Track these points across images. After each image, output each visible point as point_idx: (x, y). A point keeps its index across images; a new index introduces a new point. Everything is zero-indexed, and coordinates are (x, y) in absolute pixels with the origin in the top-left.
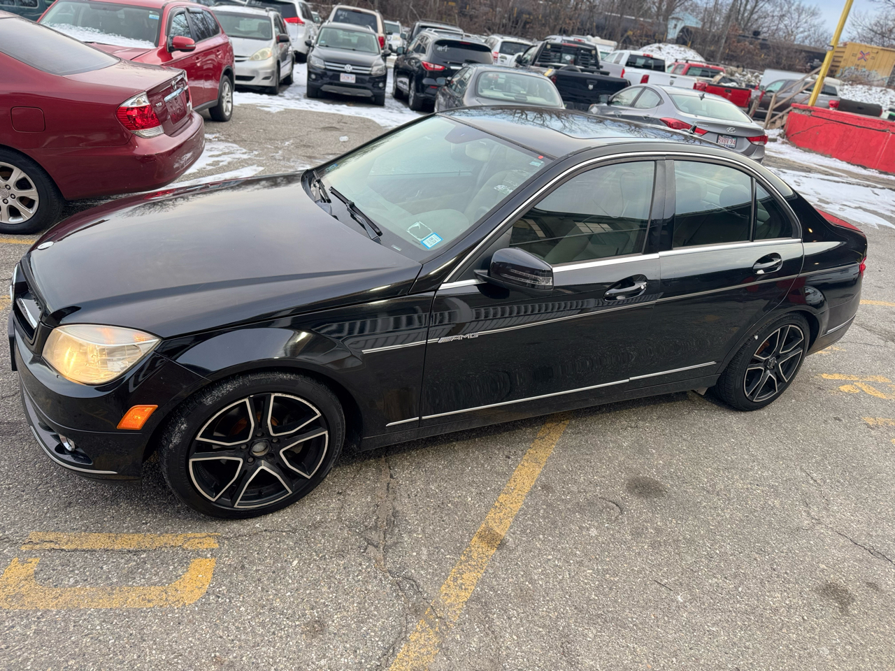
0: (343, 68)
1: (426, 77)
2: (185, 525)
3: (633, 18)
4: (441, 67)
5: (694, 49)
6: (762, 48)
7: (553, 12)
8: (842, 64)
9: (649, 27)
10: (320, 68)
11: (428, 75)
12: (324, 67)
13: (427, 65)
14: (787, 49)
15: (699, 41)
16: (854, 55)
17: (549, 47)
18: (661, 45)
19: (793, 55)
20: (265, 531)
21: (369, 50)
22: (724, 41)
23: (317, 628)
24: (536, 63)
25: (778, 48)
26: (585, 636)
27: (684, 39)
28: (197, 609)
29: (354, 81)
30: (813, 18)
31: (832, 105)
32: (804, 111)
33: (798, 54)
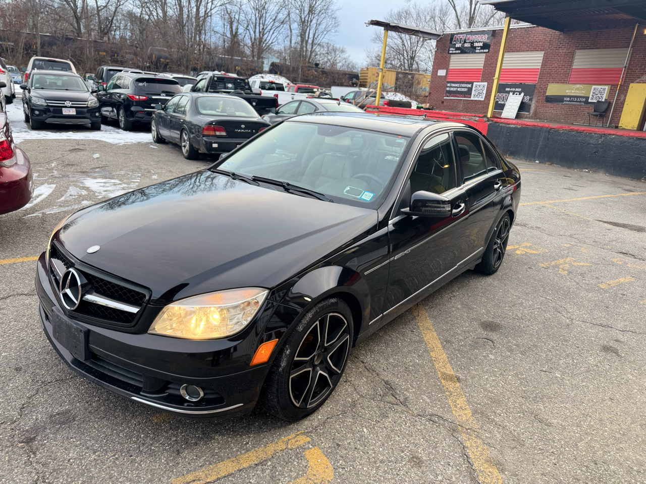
0: (64, 104)
1: (133, 105)
2: (275, 434)
3: (240, 58)
4: (144, 98)
5: (284, 76)
6: (323, 74)
7: (185, 56)
8: (368, 80)
9: (251, 64)
10: (42, 105)
11: (134, 104)
12: (46, 104)
13: (133, 97)
14: (338, 73)
15: (285, 71)
16: (374, 75)
17: (216, 79)
18: (263, 75)
19: (341, 77)
20: (328, 418)
21: (79, 89)
22: (300, 70)
23: (416, 461)
24: (209, 90)
25: (332, 73)
26: (540, 409)
27: (275, 71)
28: (339, 481)
29: (75, 113)
30: (343, 54)
31: (385, 104)
32: (374, 109)
33: (344, 76)
